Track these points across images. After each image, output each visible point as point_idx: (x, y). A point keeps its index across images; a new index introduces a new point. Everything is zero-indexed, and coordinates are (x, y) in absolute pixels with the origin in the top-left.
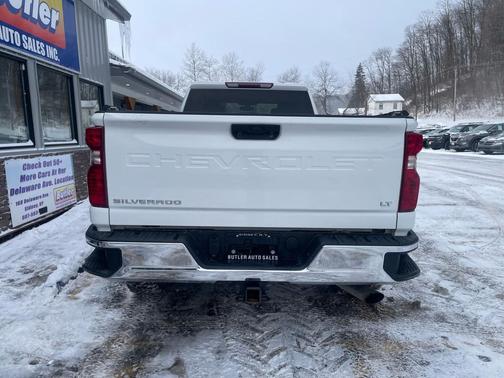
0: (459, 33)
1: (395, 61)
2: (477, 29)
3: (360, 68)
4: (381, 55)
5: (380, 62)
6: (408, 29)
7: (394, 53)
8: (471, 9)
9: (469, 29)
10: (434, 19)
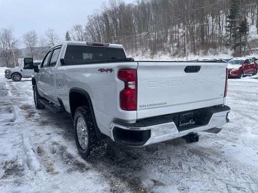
0: (111, 21)
1: (85, 32)
2: (118, 20)
3: (67, 34)
4: (78, 28)
5: (77, 31)
6: (88, 17)
7: (84, 28)
8: (115, 11)
9: (114, 20)
10: (100, 13)
